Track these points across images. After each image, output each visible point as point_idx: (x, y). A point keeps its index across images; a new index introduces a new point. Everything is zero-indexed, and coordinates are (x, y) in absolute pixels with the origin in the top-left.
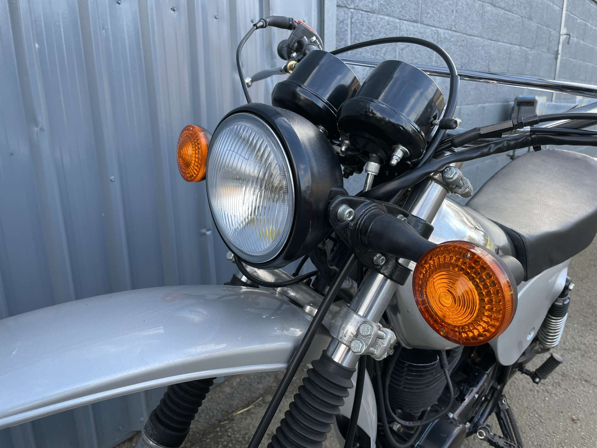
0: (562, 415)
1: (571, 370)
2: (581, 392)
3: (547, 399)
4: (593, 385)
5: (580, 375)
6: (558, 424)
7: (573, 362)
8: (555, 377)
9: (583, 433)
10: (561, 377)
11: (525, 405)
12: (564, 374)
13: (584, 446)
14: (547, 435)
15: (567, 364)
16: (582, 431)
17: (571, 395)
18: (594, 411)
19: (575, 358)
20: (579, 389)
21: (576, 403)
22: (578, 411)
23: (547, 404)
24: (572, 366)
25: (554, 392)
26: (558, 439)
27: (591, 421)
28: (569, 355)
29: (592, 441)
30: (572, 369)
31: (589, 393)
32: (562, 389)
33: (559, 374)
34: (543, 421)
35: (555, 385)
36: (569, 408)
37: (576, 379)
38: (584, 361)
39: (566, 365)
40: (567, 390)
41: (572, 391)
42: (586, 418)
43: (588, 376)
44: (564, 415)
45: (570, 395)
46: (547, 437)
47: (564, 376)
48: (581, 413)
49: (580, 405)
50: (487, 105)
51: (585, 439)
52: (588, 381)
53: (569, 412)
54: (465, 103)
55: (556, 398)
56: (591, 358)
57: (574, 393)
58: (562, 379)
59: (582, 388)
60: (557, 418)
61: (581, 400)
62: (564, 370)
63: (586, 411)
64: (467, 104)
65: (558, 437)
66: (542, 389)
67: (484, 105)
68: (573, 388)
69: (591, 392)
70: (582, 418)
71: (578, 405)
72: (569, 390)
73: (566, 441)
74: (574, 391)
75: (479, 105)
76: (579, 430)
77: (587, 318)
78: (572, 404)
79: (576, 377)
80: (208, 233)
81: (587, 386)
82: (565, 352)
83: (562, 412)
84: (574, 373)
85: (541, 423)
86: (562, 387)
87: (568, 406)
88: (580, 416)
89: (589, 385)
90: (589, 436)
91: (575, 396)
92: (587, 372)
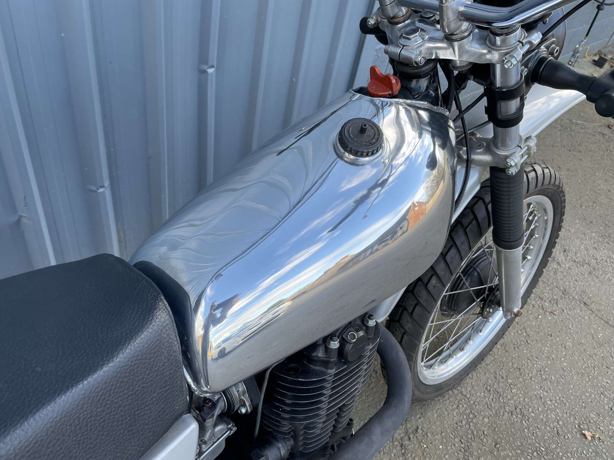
0: (550, 338)
1: (574, 288)
2: (576, 316)
3: (540, 317)
4: (591, 310)
5: (581, 295)
6: (543, 349)
7: (578, 279)
8: (555, 292)
9: (565, 364)
10: (561, 293)
12: (565, 291)
13: (562, 378)
14: (529, 358)
15: (572, 279)
16: (564, 362)
17: (566, 317)
18: (583, 341)
19: (582, 274)
20: (576, 312)
21: (568, 328)
22: (567, 338)
24: (576, 282)
26: (539, 366)
27: (577, 351)
29: (571, 374)
31: (584, 318)
32: (559, 308)
33: (560, 290)
34: (529, 342)
35: (552, 302)
36: (559, 332)
37: (576, 300)
38: (590, 279)
39: (571, 281)
40: (563, 311)
41: (568, 313)
42: (573, 347)
43: (589, 298)
44: (552, 339)
45: (564, 318)
46: (529, 361)
47: (565, 293)
48: (569, 340)
49: (572, 331)
51: (565, 371)
52: (587, 305)
53: (558, 337)
55: (550, 318)
56: (597, 277)
57: (569, 315)
58: (561, 296)
59: (578, 311)
60: (544, 341)
61: (573, 326)
62: (566, 286)
63: (576, 339)
65: (540, 363)
68: (570, 309)
69: (586, 318)
70: (569, 346)
71: (569, 330)
72: (565, 312)
73: (546, 369)
74: (569, 313)
76: (563, 359)
78: (564, 328)
79: (577, 297)
80: (210, 71)
81: (584, 310)
82: (574, 264)
83: (551, 336)
84: (575, 292)
85: (527, 343)
86: (559, 306)
87: (559, 329)
88: (568, 343)
89: (587, 309)
90: (570, 368)
91: (569, 319)
92: (589, 293)
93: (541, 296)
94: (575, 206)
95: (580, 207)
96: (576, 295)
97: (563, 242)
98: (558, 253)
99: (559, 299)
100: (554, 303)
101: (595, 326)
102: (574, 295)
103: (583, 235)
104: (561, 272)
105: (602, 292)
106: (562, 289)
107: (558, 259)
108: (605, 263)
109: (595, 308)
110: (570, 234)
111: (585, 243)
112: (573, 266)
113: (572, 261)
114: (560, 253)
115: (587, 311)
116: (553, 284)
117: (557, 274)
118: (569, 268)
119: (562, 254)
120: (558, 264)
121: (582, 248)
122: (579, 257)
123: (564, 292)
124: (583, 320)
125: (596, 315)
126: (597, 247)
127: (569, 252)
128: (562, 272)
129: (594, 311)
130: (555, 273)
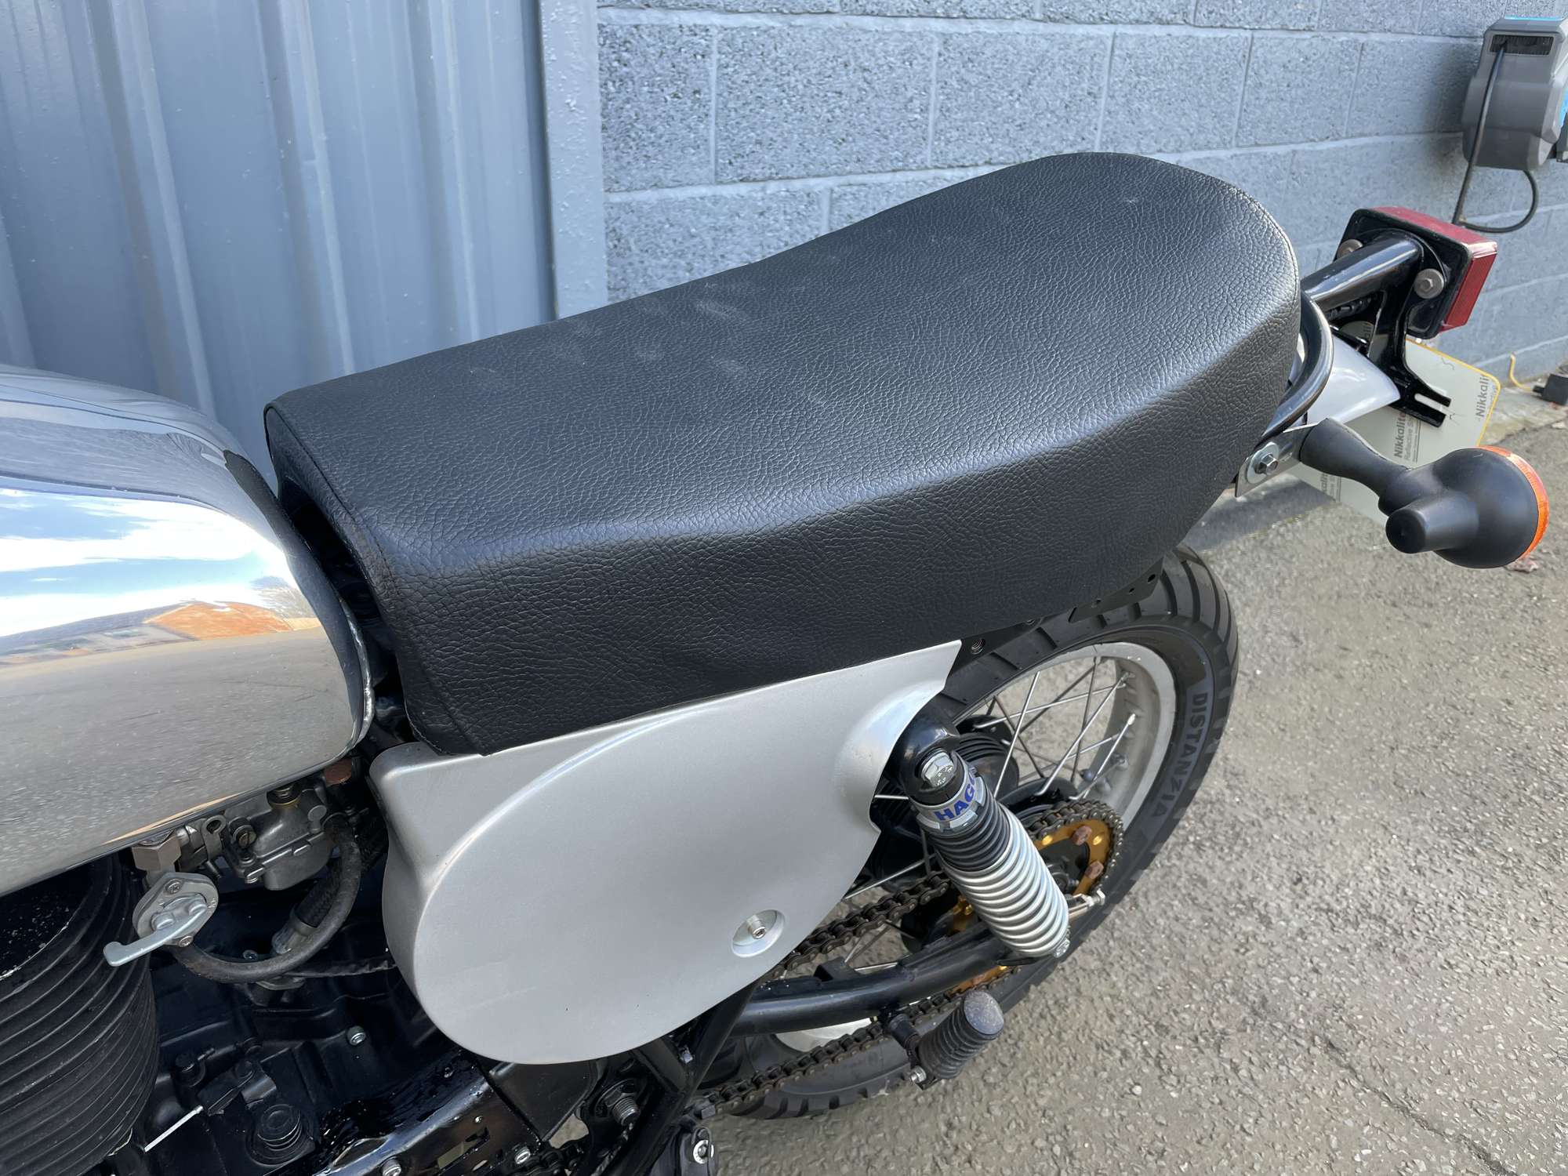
1: (1301, 993)
2: (1285, 1086)
3: (1138, 1090)
4: (1349, 1067)
5: (1321, 1018)
7: (1324, 965)
8: (1224, 1010)
10: (1245, 1013)
11: (1042, 1102)
12: (1264, 1002)
15: (1301, 967)
17: (1240, 1092)
19: (1345, 949)
20: (1284, 1074)
21: (1238, 1127)
23: (1124, 1113)
24: (1313, 976)
25: (1184, 1068)
28: (1329, 934)
30: (1306, 988)
31: (1311, 1094)
32: (1221, 1061)
33: (1244, 1000)
35: (1202, 1040)
36: (1199, 1142)
37: (1297, 1032)
38: (1370, 966)
39: (1294, 971)
40: (1236, 1069)
41: (1252, 1078)
43: (1350, 1026)
45: (1233, 1093)
47: (1261, 1011)
49: (1248, 1139)
50: (1375, 37)
52: (1337, 1050)
54: (1276, 23)
55: (1174, 1095)
56: (1403, 959)
57: (1256, 1085)
58: (1244, 1021)
59: (1296, 1070)
61: (1261, 1121)
62: (1272, 988)
63: (1257, 1167)
64: (1284, 28)
66: (1145, 1049)
67: (1362, 38)
68: (1264, 1065)
69: (1322, 1093)
71: (1239, 1136)
72: (1243, 1073)
74: (1259, 1077)
75: (1343, 37)
77: (1482, 807)
78: (1220, 1128)
79: (1302, 1024)
81: (1321, 1067)
82: (1323, 919)
83: (1161, 1154)
84: (1301, 1007)
86: (1225, 1055)
87: (1199, 1131)
89: (1332, 1063)
91: (1252, 1098)
92: (1356, 1009)
93: (1165, 1022)
94: (1371, 750)
95: (1387, 751)
96: (1304, 1015)
97: (1303, 853)
98: (1270, 887)
99: (1230, 1031)
100: (1207, 1046)
101: (1349, 1123)
102: (1293, 1015)
103: (1380, 831)
104: (1265, 944)
105: (1410, 1007)
106: (1251, 997)
107: (1266, 905)
108: (1445, 915)
109: (1366, 1058)
110: (1332, 831)
111: (1380, 852)
112: (1317, 924)
113: (1319, 909)
114: (1278, 888)
115: (1330, 1070)
116: (1223, 984)
117: (1247, 950)
118: (1301, 932)
119: (1288, 891)
120: (1265, 920)
121: (1368, 868)
122: (1346, 898)
123: (1261, 1009)
124: (1306, 1101)
125: (1365, 1083)
126: (1427, 865)
127: (1315, 884)
128: (1270, 945)
129: (1358, 1068)
130: (1243, 947)
